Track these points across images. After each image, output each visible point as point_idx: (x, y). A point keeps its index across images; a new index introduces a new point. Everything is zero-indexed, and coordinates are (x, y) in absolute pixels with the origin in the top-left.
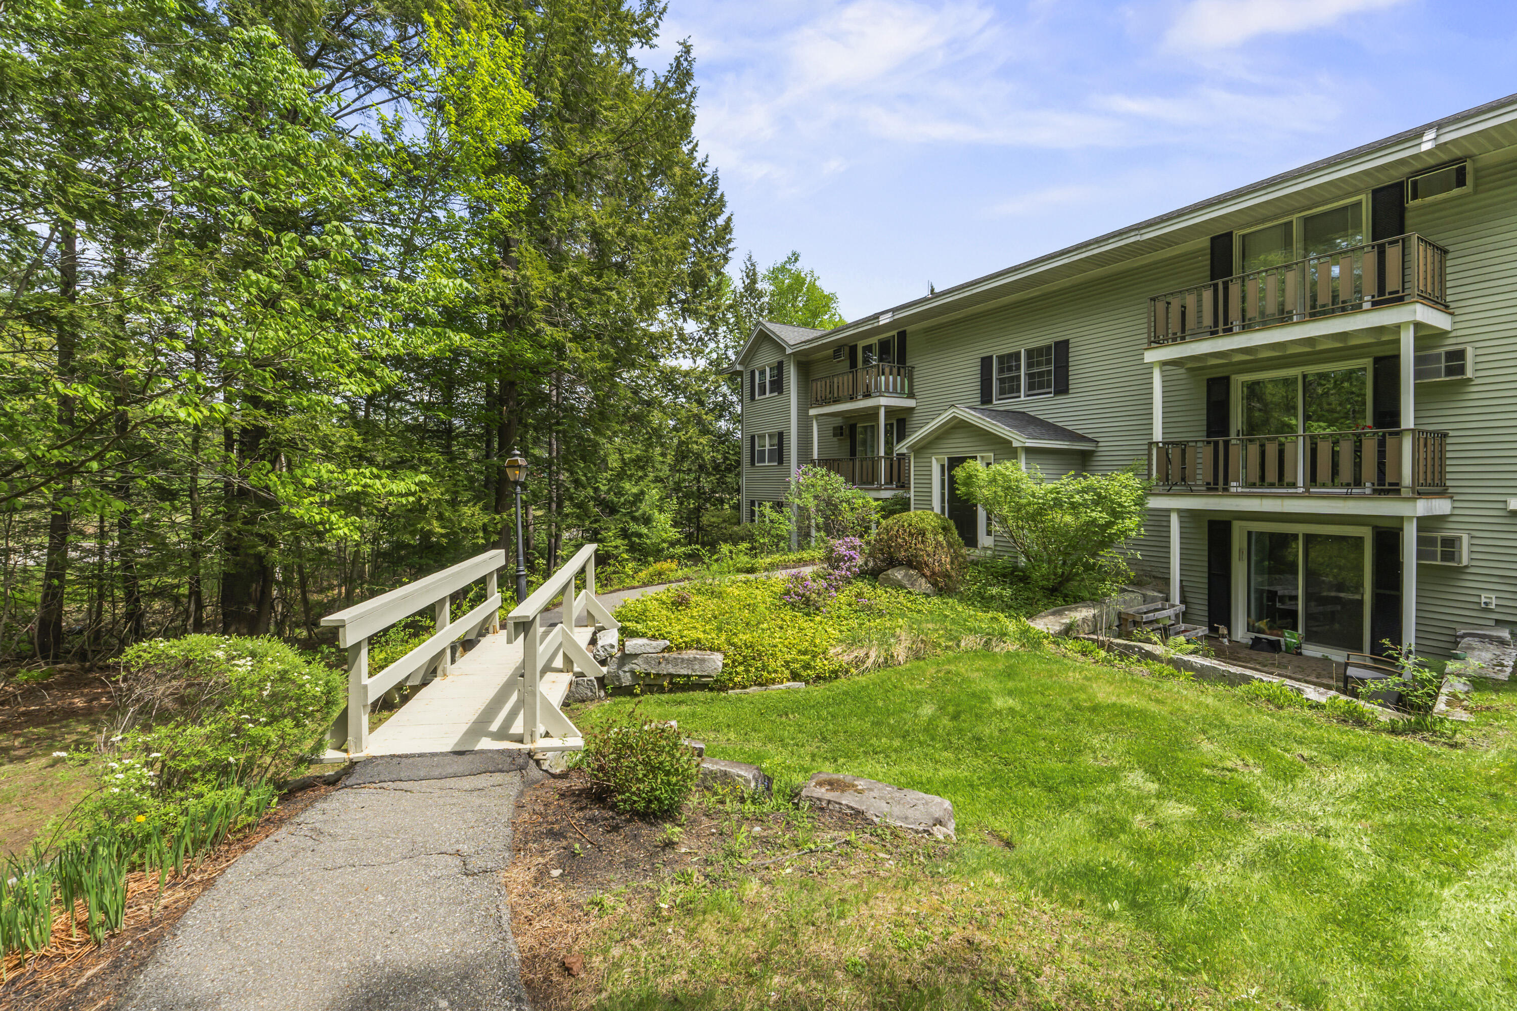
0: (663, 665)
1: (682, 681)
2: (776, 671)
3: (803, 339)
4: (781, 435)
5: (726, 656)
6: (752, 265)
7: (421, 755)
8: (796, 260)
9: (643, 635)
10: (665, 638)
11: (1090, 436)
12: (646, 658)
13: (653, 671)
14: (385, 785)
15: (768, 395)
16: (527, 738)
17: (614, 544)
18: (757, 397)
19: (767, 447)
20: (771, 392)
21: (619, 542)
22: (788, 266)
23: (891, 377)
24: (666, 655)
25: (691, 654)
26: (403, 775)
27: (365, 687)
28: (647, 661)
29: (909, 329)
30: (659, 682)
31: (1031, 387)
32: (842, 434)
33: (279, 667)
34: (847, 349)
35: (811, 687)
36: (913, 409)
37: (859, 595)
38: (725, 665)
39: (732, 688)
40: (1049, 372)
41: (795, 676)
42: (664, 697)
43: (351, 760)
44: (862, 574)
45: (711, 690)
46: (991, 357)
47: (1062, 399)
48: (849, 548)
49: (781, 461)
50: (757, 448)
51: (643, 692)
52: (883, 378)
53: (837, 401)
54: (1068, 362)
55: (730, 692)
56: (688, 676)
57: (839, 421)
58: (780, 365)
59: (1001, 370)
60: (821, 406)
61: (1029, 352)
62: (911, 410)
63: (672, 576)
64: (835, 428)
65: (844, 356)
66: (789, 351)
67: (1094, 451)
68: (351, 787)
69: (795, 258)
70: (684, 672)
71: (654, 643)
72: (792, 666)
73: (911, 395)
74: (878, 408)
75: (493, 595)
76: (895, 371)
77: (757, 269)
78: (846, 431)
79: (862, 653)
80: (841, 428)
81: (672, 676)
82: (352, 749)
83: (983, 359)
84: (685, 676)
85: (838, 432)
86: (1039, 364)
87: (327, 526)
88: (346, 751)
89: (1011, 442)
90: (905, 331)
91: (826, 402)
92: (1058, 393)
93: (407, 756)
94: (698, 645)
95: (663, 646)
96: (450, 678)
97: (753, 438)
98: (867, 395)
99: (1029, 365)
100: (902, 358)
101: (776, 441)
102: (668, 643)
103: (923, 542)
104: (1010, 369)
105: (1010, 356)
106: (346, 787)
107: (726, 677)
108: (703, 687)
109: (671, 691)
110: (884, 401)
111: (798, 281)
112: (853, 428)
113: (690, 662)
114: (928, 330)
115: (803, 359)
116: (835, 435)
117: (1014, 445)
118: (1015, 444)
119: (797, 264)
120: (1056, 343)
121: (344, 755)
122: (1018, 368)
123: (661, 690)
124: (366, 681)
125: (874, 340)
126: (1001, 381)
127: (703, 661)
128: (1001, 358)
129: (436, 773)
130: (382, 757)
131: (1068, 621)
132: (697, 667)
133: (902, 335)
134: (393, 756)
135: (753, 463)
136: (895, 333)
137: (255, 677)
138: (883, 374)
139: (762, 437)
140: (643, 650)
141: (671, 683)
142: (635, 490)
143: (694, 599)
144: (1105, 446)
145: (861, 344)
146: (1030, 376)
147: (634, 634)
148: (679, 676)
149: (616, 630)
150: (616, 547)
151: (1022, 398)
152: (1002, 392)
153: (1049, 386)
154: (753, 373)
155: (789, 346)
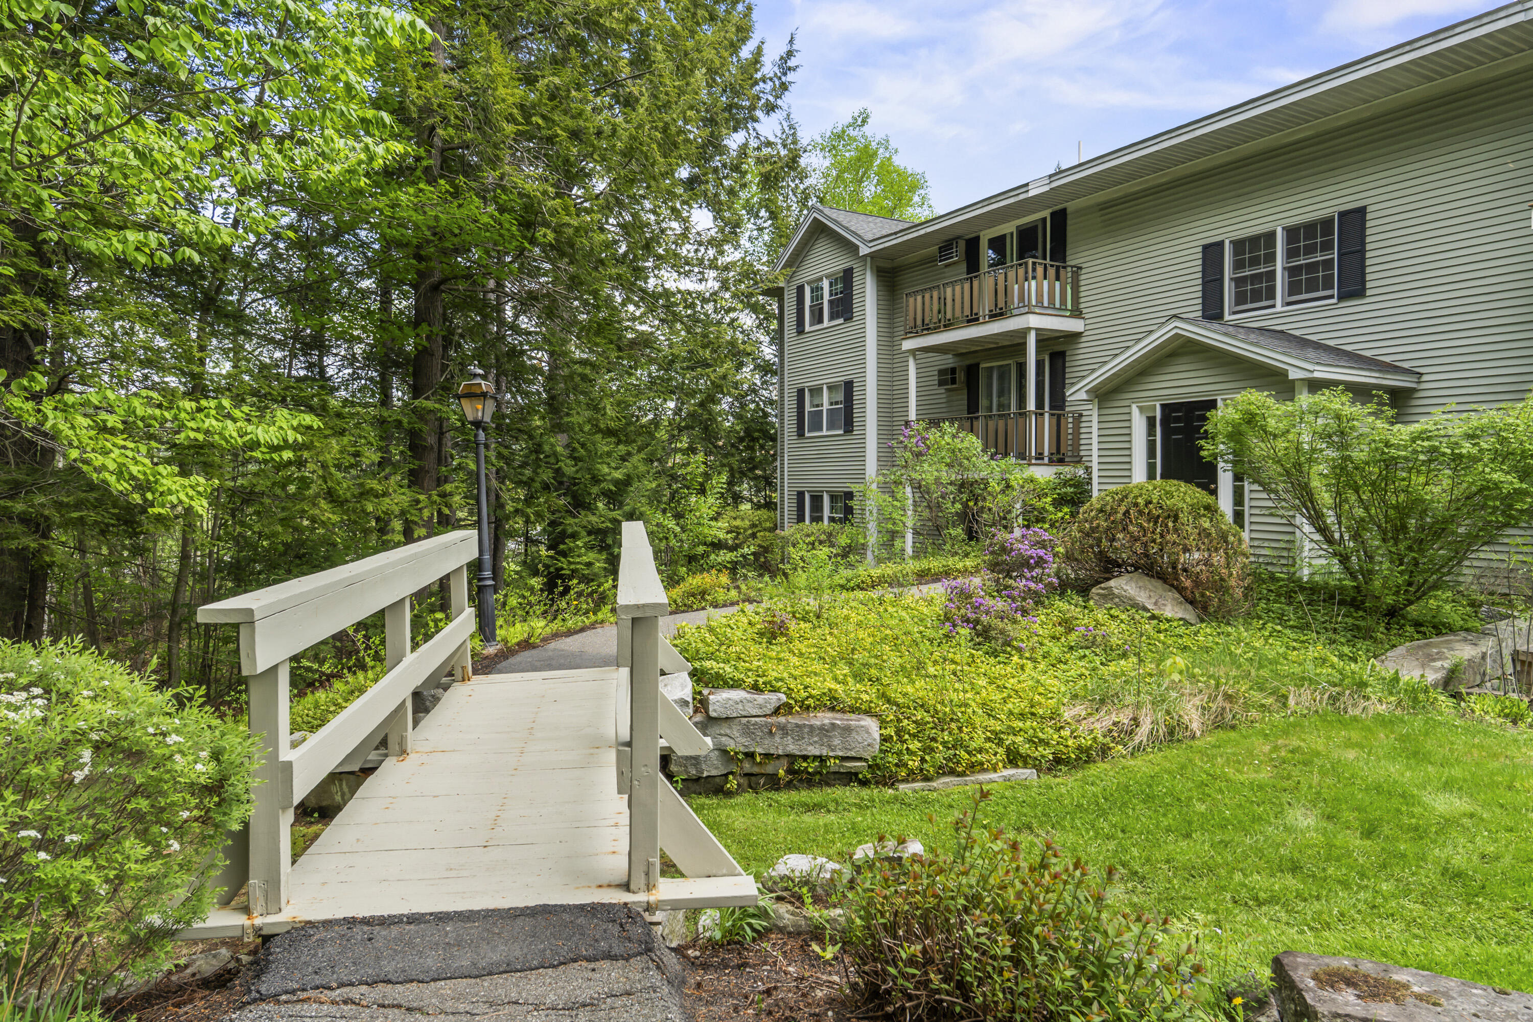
0: (777, 739)
1: (812, 767)
2: (980, 751)
3: (884, 233)
4: (849, 386)
5: (883, 724)
6: (791, 127)
7: (414, 919)
8: (864, 121)
9: (736, 684)
10: (775, 690)
11: (1406, 365)
12: (748, 724)
13: (759, 750)
14: (354, 993)
15: (826, 323)
16: (638, 881)
17: (585, 559)
18: (807, 328)
19: (826, 406)
20: (832, 317)
21: (591, 556)
22: (852, 132)
23: (1045, 283)
24: (782, 720)
25: (824, 718)
26: (389, 968)
27: (289, 766)
28: (747, 731)
29: (1071, 206)
30: (769, 769)
31: (1293, 288)
32: (953, 381)
33: (109, 710)
34: (962, 244)
35: (1047, 779)
36: (1078, 335)
37: (1068, 625)
38: (885, 739)
39: (905, 781)
40: (1328, 264)
41: (1014, 758)
42: (783, 797)
43: (257, 930)
44: (1063, 587)
45: (864, 783)
46: (1221, 244)
47: (1353, 306)
48: (1033, 545)
49: (849, 426)
50: (808, 408)
51: (740, 790)
52: (1033, 283)
53: (949, 325)
54: (1363, 244)
55: (902, 786)
56: (821, 759)
57: (948, 361)
58: (848, 275)
59: (1238, 265)
60: (918, 335)
61: (1292, 233)
62: (1073, 337)
63: (721, 595)
64: (941, 372)
65: (957, 255)
66: (864, 250)
67: (1414, 390)
68: (274, 998)
69: (863, 119)
70: (814, 751)
71: (760, 698)
72: (1009, 740)
73: (1077, 313)
74: (1024, 332)
75: (463, 610)
76: (1052, 272)
77: (800, 134)
78: (961, 376)
79: (1124, 718)
80: (953, 370)
81: (792, 758)
82: (258, 907)
83: (1206, 248)
84: (815, 758)
85: (947, 377)
86: (1310, 250)
87: (149, 496)
88: (246, 910)
89: (1285, 374)
90: (1064, 211)
91: (927, 329)
92: (1343, 297)
93: (384, 922)
94: (833, 704)
95: (774, 704)
96: (412, 759)
97: (801, 393)
98: (998, 314)
99: (1291, 253)
100: (1059, 252)
101: (840, 396)
102: (783, 697)
103: (1176, 530)
104: (1254, 262)
105: (1254, 240)
106: (262, 999)
107: (892, 759)
108: (850, 778)
109: (789, 785)
110: (1035, 321)
111: (866, 156)
112: (972, 372)
113: (825, 731)
114: (1105, 207)
115: (886, 265)
116: (941, 383)
117: (1292, 376)
118: (1293, 374)
119: (865, 129)
120: (1342, 214)
121: (240, 920)
122: (1271, 258)
123: (774, 783)
124: (286, 754)
125: (1009, 228)
126: (1239, 282)
127: (848, 730)
128: (1239, 245)
129: (464, 961)
130: (327, 924)
131: (1447, 664)
132: (836, 742)
133: (1060, 218)
134: (351, 922)
135: (801, 434)
136: (1046, 213)
137: (53, 735)
138: (1034, 278)
139: (816, 391)
140: (740, 710)
141: (790, 771)
142: (618, 475)
143: (792, 625)
144: (1432, 381)
145: (986, 236)
146: (1292, 272)
147: (720, 682)
148: (805, 758)
149: (685, 675)
150: (589, 565)
151: (1279, 308)
152: (1240, 298)
153: (1328, 285)
154: (800, 290)
155: (864, 242)
